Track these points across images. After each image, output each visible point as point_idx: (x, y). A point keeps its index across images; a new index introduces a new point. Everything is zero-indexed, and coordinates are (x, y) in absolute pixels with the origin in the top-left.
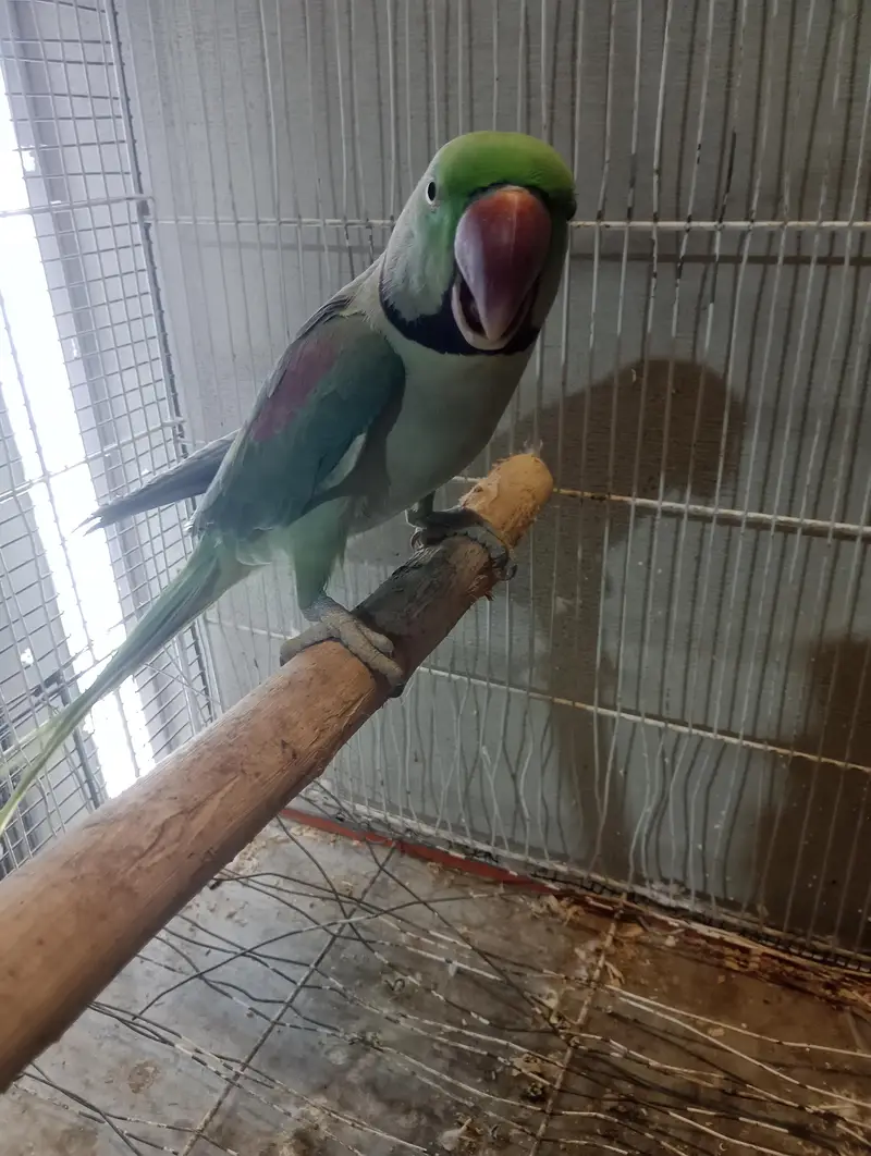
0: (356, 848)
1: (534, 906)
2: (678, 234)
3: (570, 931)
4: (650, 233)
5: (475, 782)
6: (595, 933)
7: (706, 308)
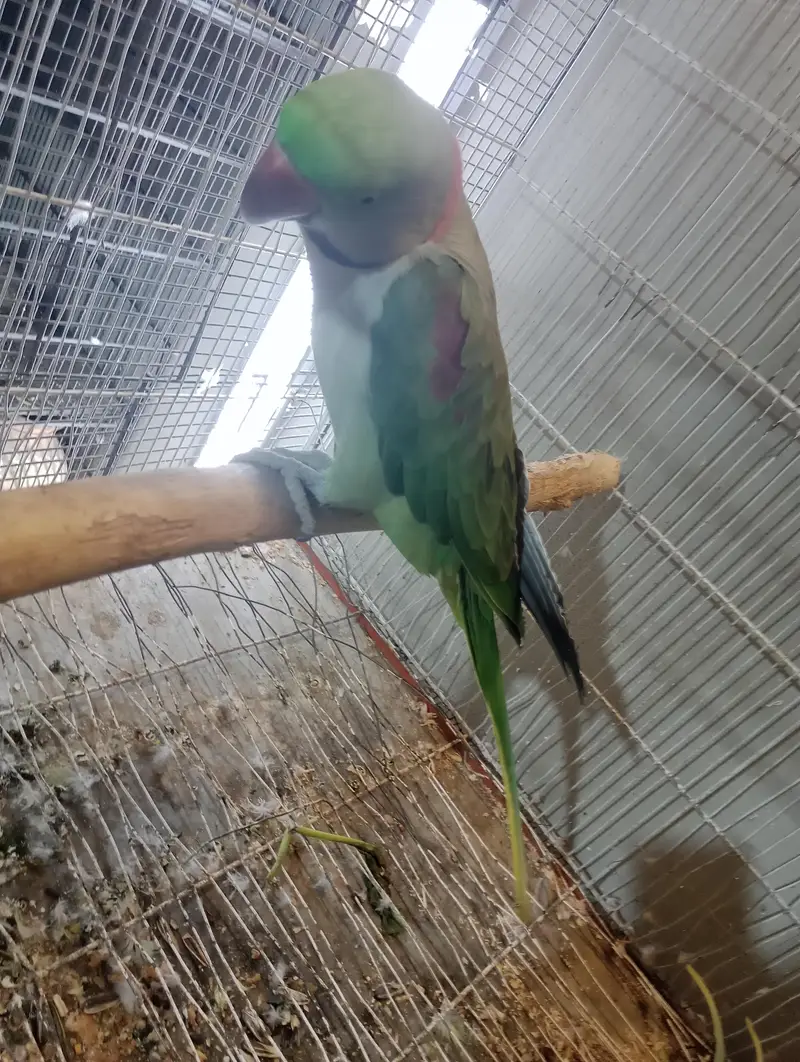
0: (334, 598)
1: (412, 703)
2: (786, 410)
3: (422, 731)
4: (773, 398)
5: (429, 614)
6: (435, 743)
7: (770, 457)
